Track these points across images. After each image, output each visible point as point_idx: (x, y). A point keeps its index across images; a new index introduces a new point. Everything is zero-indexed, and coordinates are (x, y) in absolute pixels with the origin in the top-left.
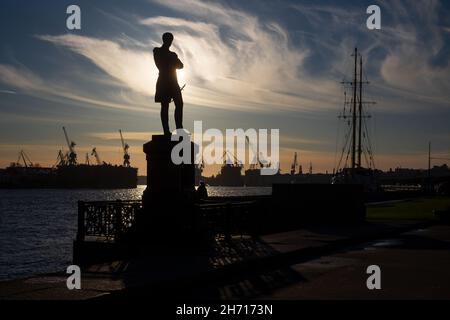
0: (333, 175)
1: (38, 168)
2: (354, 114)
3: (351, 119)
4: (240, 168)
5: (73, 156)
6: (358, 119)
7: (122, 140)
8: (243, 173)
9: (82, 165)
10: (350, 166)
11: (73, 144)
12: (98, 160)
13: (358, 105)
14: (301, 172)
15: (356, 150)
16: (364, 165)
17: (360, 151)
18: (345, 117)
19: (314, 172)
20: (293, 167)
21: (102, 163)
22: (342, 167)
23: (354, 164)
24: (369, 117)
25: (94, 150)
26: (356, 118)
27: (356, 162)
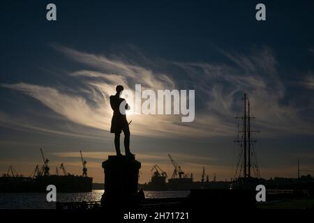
0: (231, 182)
1: (22, 178)
2: (245, 139)
3: (243, 143)
4: (165, 178)
5: (47, 169)
6: (247, 143)
7: (82, 158)
8: (167, 181)
9: (53, 176)
10: (243, 176)
11: (47, 161)
12: (64, 172)
13: (247, 133)
14: (208, 180)
15: (247, 165)
16: (253, 175)
17: (249, 165)
18: (239, 142)
19: (217, 180)
20: (203, 177)
21: (67, 174)
22: (237, 176)
23: (245, 174)
24: (255, 141)
25: (62, 165)
26: (246, 143)
27: (247, 173)
